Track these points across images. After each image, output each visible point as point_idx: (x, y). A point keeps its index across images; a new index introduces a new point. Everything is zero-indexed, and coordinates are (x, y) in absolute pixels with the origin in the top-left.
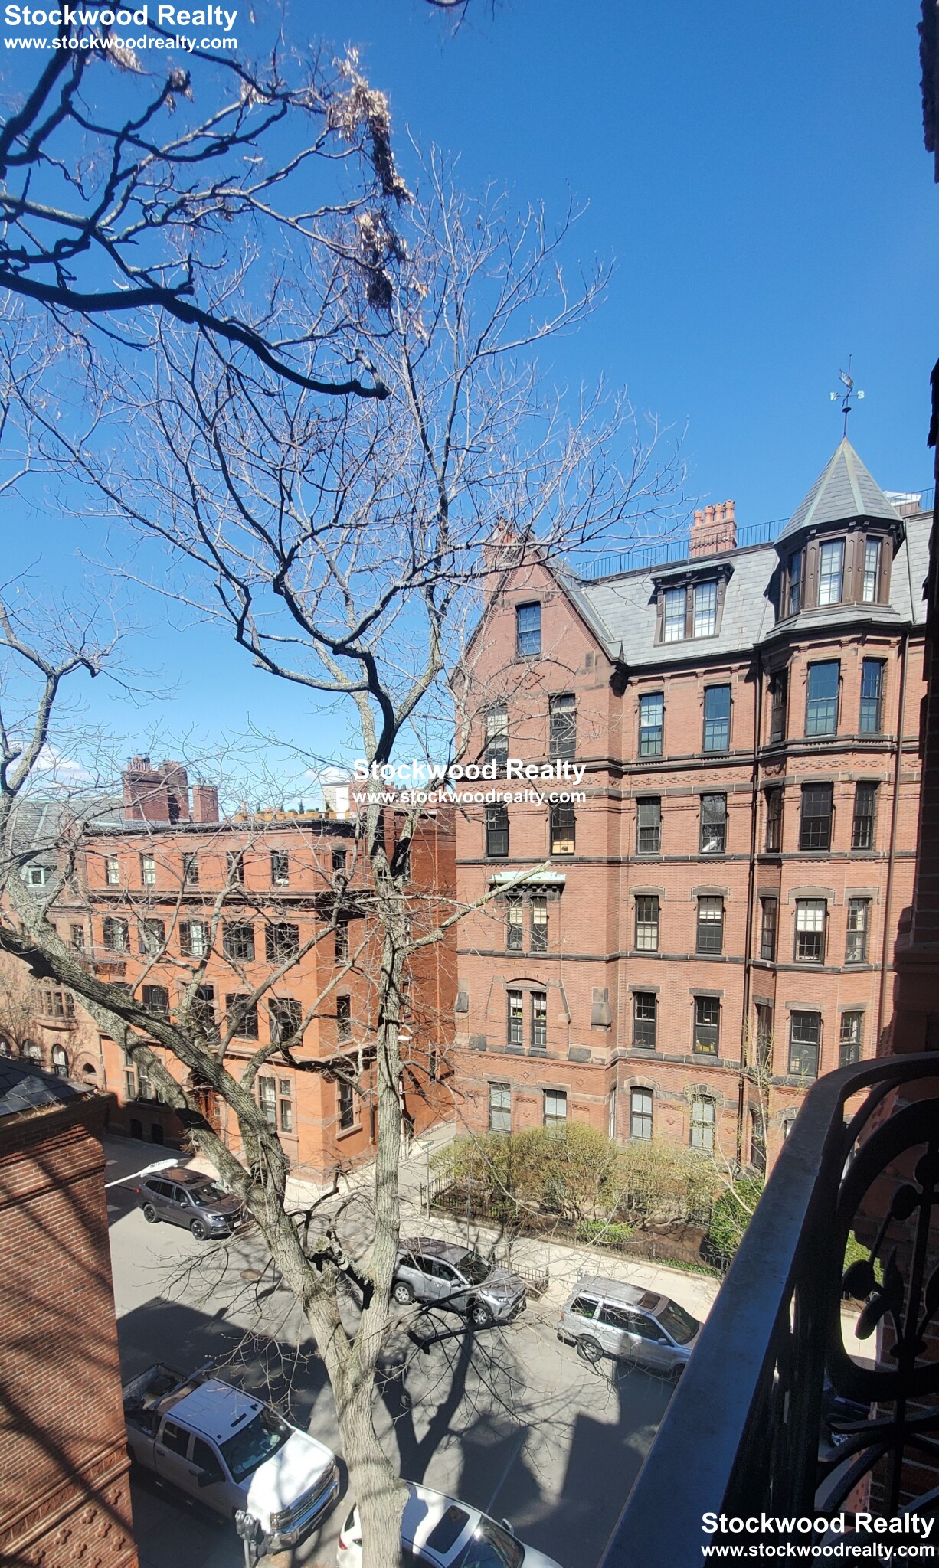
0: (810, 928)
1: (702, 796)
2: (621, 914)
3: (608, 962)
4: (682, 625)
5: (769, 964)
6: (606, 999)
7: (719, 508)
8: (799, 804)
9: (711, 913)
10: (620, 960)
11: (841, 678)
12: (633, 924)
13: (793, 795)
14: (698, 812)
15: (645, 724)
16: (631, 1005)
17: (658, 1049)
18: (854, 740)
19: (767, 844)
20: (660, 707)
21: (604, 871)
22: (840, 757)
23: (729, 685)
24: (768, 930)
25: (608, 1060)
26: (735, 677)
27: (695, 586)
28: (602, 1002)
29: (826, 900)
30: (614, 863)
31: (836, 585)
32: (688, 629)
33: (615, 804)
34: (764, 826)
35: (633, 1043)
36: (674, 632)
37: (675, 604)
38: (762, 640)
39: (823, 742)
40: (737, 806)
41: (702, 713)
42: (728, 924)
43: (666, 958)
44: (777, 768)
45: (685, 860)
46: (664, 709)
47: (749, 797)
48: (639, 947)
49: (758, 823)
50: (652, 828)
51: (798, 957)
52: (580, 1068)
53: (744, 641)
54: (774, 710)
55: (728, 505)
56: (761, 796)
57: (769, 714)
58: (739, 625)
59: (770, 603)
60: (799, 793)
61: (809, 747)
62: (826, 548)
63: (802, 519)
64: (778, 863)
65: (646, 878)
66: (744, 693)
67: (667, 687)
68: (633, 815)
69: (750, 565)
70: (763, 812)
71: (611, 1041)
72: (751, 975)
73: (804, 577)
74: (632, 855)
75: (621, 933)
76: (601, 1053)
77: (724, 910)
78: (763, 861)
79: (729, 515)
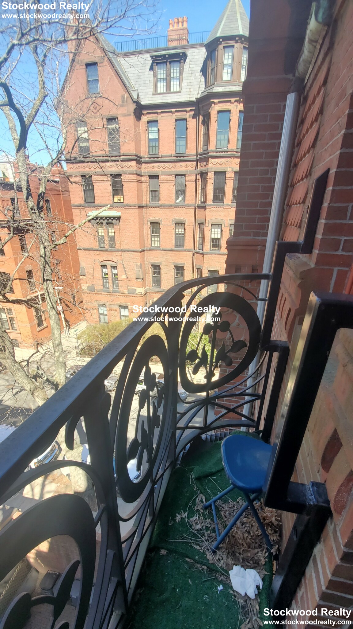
0: (216, 237)
1: (176, 175)
2: (145, 231)
3: (141, 252)
4: (165, 84)
5: (201, 252)
6: (141, 268)
7: (180, 20)
8: (213, 181)
9: (180, 230)
10: (145, 251)
11: (230, 120)
12: (150, 235)
13: (211, 176)
14: (174, 183)
15: (150, 137)
16: (151, 270)
17: (162, 287)
18: (234, 152)
19: (201, 200)
20: (157, 129)
21: (136, 211)
22: (229, 160)
23: (186, 119)
24: (201, 238)
25: (143, 293)
26: (188, 115)
27: (170, 62)
28: (139, 269)
29: (222, 225)
30: (141, 207)
31: (230, 70)
32: (168, 87)
33: (139, 178)
34: (200, 191)
35: (152, 285)
36: (161, 87)
37: (162, 73)
38: (199, 96)
39: (223, 152)
40: (190, 181)
41: (174, 133)
42: (186, 235)
43: (163, 250)
44: (205, 163)
45: (170, 206)
46: (159, 130)
47: (194, 177)
48: (153, 245)
49: (197, 189)
50: (156, 191)
51: (211, 248)
52: (132, 296)
53: (192, 96)
54: (204, 134)
55: (185, 19)
56: (199, 177)
57: (202, 137)
58: (190, 87)
59: (203, 77)
60: (213, 176)
61: (217, 154)
62: (227, 49)
63: (217, 33)
64: (204, 208)
65: (154, 214)
66: (192, 123)
67: (159, 118)
68: (148, 184)
69: (194, 54)
70: (200, 184)
71: (144, 286)
72: (195, 257)
73: (217, 64)
74: (148, 203)
75: (145, 240)
76: (140, 290)
77: (185, 229)
78: (200, 207)
79: (185, 25)
